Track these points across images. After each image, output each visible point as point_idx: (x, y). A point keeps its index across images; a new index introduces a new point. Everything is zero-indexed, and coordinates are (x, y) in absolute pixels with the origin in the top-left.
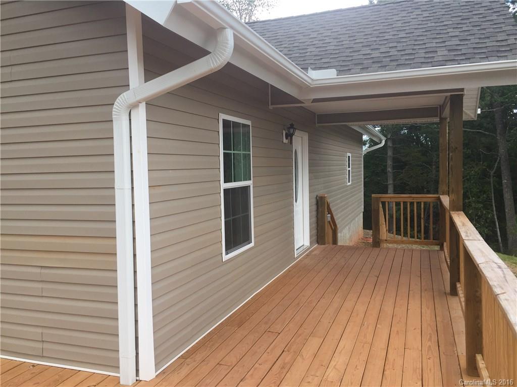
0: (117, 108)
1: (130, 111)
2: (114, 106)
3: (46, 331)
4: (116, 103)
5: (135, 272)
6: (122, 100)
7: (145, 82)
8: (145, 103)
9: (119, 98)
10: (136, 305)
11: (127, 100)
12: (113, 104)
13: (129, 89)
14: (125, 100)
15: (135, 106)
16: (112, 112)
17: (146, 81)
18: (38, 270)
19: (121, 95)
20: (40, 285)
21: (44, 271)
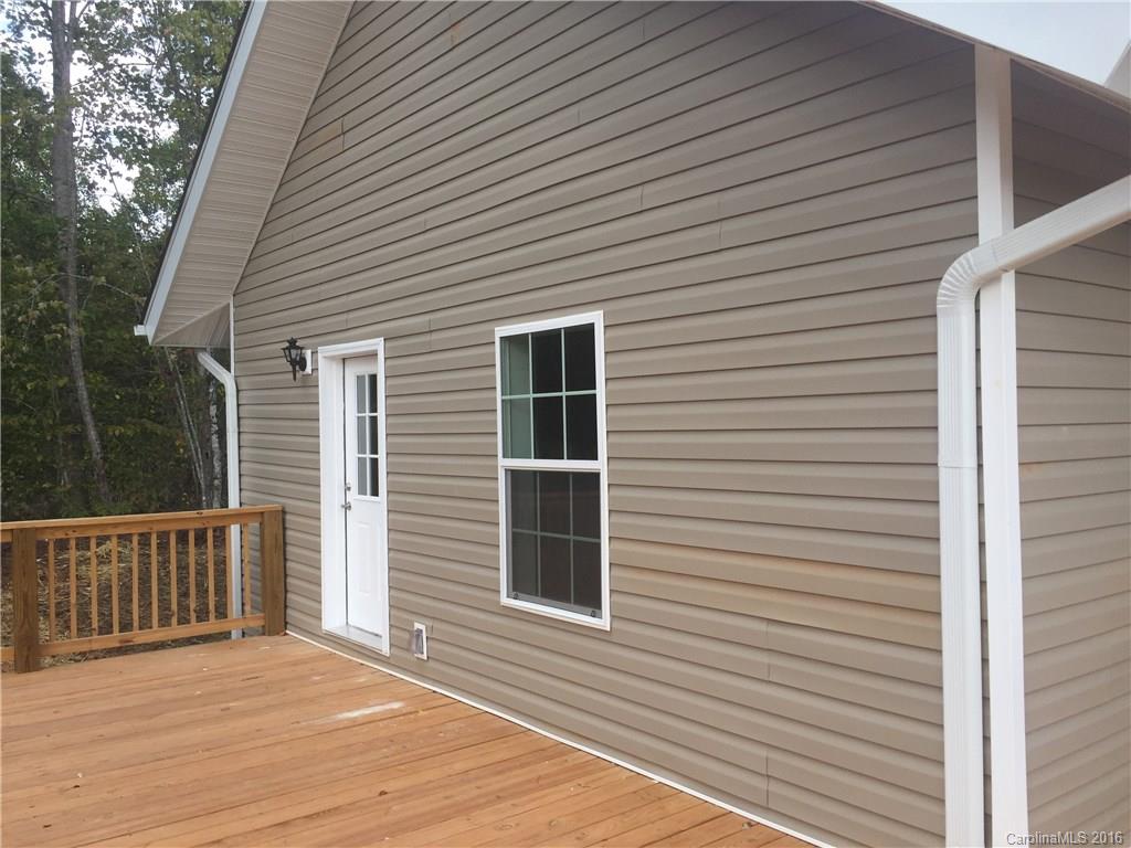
0: (949, 286)
1: (979, 293)
2: (943, 283)
3: (774, 755)
4: (946, 277)
5: (985, 661)
6: (963, 268)
7: (1015, 227)
8: (1013, 272)
9: (955, 264)
10: (986, 739)
11: (975, 269)
12: (941, 279)
13: (977, 245)
14: (970, 268)
15: (993, 279)
16: (936, 296)
17: (1017, 225)
18: (763, 627)
19: (961, 259)
20: (764, 658)
21: (774, 629)
